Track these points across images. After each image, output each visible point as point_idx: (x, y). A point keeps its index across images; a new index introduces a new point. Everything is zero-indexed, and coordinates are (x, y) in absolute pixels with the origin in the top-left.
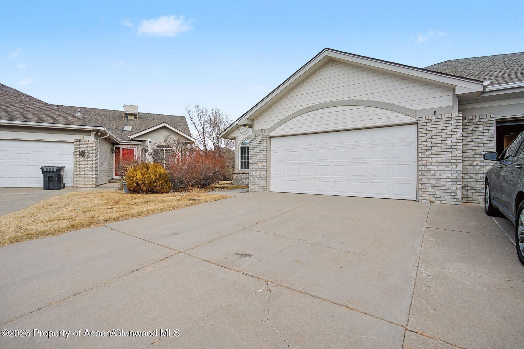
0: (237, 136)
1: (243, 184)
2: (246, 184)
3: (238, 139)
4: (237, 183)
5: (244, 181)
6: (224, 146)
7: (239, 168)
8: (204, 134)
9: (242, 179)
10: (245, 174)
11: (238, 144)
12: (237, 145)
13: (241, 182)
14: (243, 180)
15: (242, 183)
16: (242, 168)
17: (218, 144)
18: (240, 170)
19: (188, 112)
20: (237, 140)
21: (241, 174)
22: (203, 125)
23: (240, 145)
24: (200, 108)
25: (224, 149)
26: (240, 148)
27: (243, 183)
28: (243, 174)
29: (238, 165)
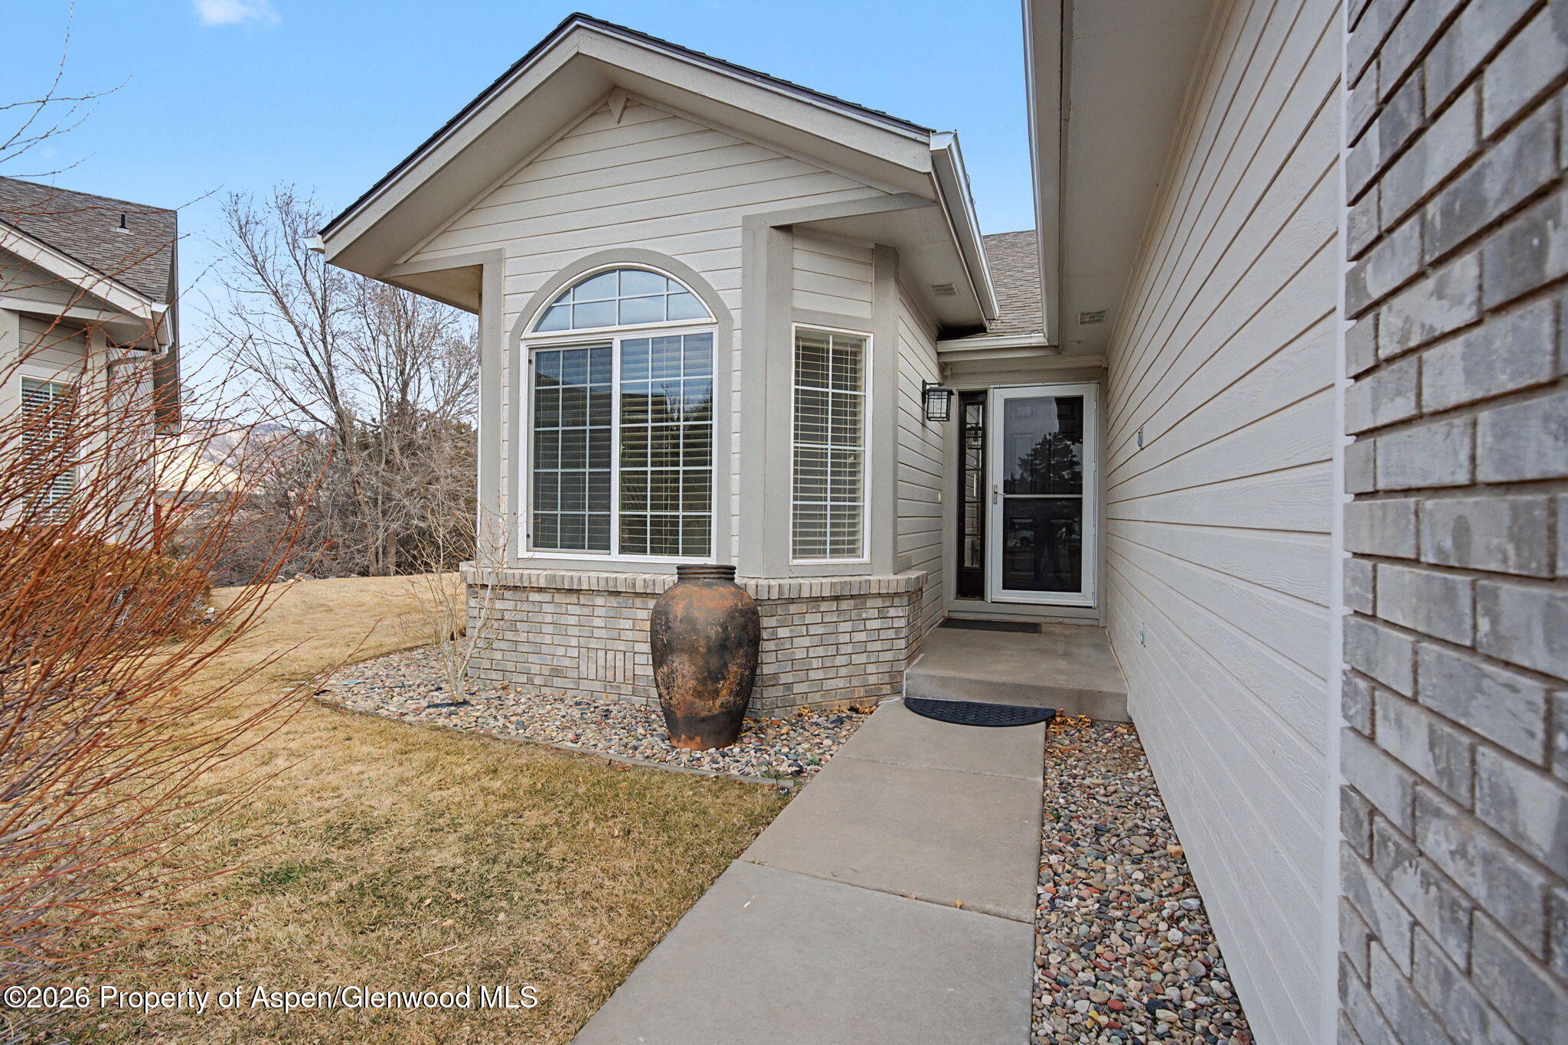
0: (499, 256)
1: (558, 682)
2: (584, 685)
3: (508, 286)
4: (494, 675)
5: (567, 662)
6: (432, 407)
7: (513, 540)
8: (329, 339)
9: (548, 639)
10: (573, 599)
11: (509, 323)
12: (497, 326)
13: (535, 669)
14: (561, 651)
15: (546, 671)
16: (543, 536)
17: (404, 391)
18: (523, 553)
19: (237, 228)
20: (498, 287)
21: (540, 590)
22: (319, 295)
23: (528, 333)
24: (298, 207)
25: (432, 416)
26: (524, 354)
27: (556, 672)
28: (558, 598)
29: (504, 508)
